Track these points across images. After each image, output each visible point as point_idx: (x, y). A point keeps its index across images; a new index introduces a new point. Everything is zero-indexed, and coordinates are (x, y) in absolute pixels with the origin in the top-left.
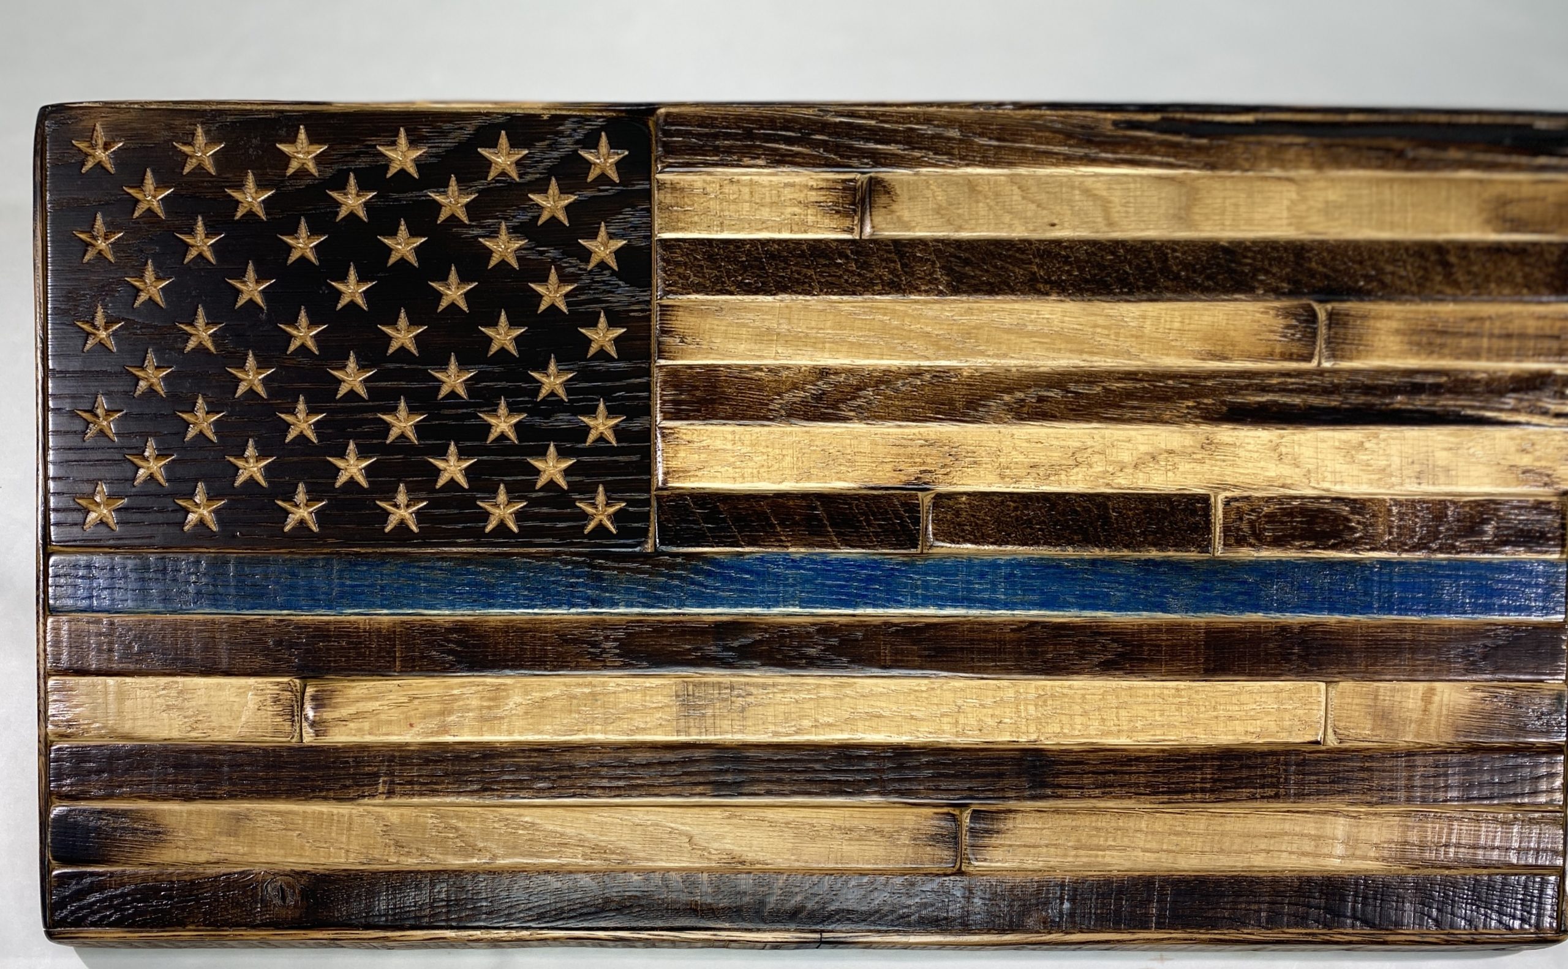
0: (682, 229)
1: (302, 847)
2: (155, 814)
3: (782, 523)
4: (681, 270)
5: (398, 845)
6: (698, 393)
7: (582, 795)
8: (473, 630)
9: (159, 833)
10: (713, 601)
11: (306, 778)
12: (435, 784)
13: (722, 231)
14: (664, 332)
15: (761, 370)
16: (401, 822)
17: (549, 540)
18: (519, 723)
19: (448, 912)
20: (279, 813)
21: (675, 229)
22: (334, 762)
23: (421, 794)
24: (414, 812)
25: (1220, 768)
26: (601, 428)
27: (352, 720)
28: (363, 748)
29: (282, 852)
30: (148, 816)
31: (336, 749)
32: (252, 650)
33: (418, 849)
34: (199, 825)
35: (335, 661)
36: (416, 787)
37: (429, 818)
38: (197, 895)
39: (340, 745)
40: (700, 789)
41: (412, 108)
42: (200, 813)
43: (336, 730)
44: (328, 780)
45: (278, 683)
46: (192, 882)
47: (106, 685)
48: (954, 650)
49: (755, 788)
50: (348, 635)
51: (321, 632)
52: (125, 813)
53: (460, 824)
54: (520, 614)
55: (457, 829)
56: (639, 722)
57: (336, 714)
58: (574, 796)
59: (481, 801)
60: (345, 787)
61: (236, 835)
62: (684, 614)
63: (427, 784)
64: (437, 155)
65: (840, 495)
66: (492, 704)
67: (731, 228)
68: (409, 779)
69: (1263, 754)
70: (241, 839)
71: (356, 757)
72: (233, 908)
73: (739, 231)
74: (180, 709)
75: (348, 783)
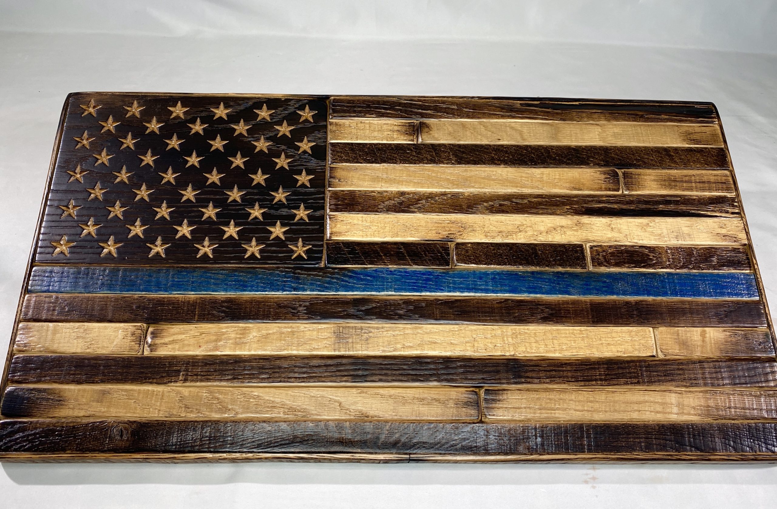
0: (340, 139)
1: (136, 408)
2: (60, 390)
3: (385, 255)
4: (339, 154)
5: (187, 407)
6: (346, 201)
7: (284, 382)
8: (235, 302)
9: (61, 400)
10: (352, 289)
11: (142, 373)
12: (209, 375)
13: (357, 140)
14: (331, 177)
15: (375, 192)
16: (190, 395)
17: (275, 262)
18: (254, 346)
19: (210, 443)
20: (126, 390)
21: (336, 139)
22: (158, 365)
23: (201, 381)
24: (197, 390)
25: (608, 369)
26: (302, 215)
27: (170, 344)
28: (174, 357)
29: (125, 411)
30: (57, 392)
31: (160, 358)
32: (124, 310)
33: (197, 409)
34: (83, 396)
35: (165, 316)
36: (199, 377)
37: (204, 394)
38: (75, 434)
39: (162, 356)
40: (345, 379)
41: (227, 95)
42: (84, 390)
43: (161, 348)
44: (153, 374)
45: (135, 326)
46: (74, 427)
47: (48, 327)
48: (470, 312)
49: (374, 378)
50: (173, 303)
51: (160, 302)
52: (45, 390)
53: (220, 396)
54: (258, 294)
55: (218, 399)
56: (315, 345)
57: (162, 341)
58: (280, 382)
59: (232, 385)
60: (162, 377)
61: (101, 402)
62: (338, 295)
63: (205, 375)
64: (236, 112)
65: (412, 243)
66: (241, 336)
67: (361, 139)
68: (196, 373)
69: (628, 362)
70: (104, 404)
71: (170, 362)
72: (93, 441)
73: (364, 140)
74: (83, 338)
75: (164, 375)
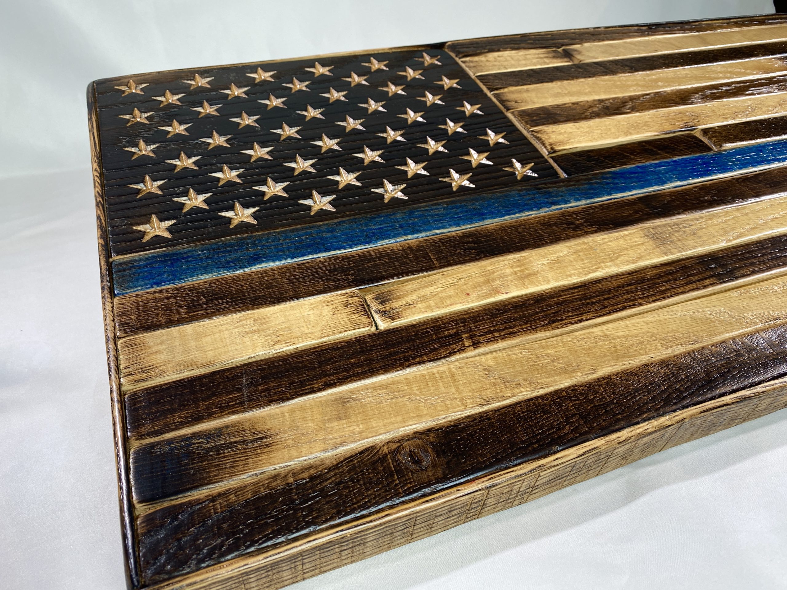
0: (487, 70)
1: (417, 408)
2: (253, 422)
4: (497, 81)
5: (506, 383)
6: (542, 116)
7: (630, 307)
8: (480, 234)
9: (262, 438)
10: (628, 189)
11: (396, 353)
12: (510, 328)
13: (507, 68)
14: (503, 101)
15: (569, 104)
16: (498, 363)
17: (499, 187)
18: (550, 275)
20: (384, 386)
21: (482, 72)
22: (415, 335)
23: (503, 338)
24: (505, 353)
27: (418, 303)
28: (435, 320)
29: (400, 418)
30: (247, 426)
31: (413, 326)
32: (312, 279)
33: (525, 380)
34: (304, 419)
35: (385, 271)
36: (496, 334)
37: (520, 356)
38: (322, 490)
39: (415, 323)
40: (707, 282)
42: (302, 408)
43: (408, 312)
44: (417, 349)
45: (344, 294)
46: (312, 478)
48: (781, 182)
49: (743, 272)
50: (388, 254)
51: (365, 257)
52: (219, 432)
53: (548, 352)
54: (508, 219)
55: (548, 356)
56: (632, 254)
57: (402, 302)
58: (624, 309)
59: (556, 332)
60: (434, 350)
61: (346, 417)
62: (614, 199)
63: (503, 330)
66: (522, 268)
68: (487, 330)
70: (353, 419)
71: (433, 327)
72: (367, 489)
74: (259, 331)
75: (435, 346)
